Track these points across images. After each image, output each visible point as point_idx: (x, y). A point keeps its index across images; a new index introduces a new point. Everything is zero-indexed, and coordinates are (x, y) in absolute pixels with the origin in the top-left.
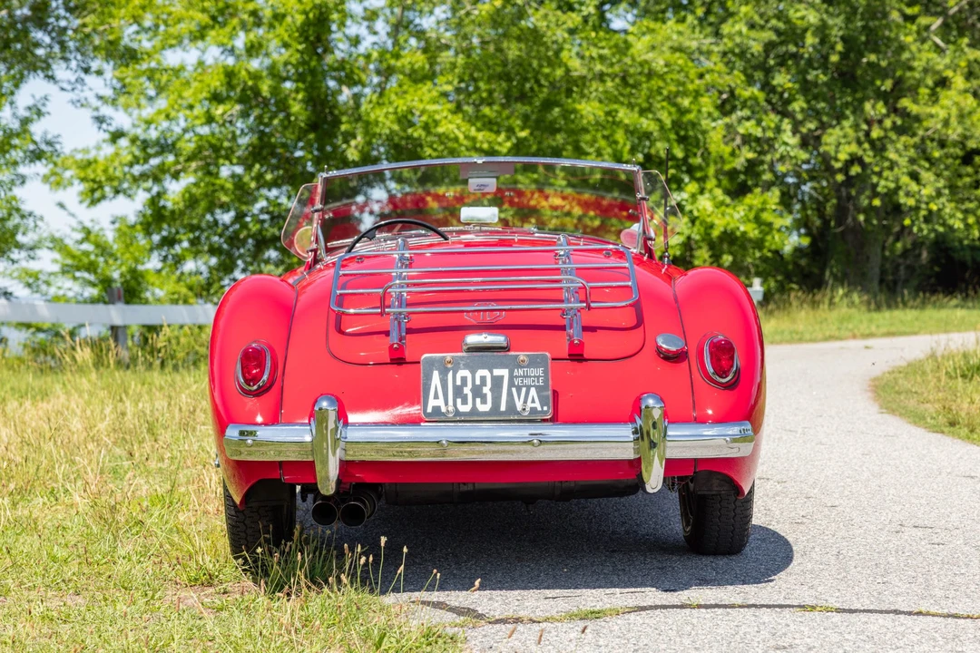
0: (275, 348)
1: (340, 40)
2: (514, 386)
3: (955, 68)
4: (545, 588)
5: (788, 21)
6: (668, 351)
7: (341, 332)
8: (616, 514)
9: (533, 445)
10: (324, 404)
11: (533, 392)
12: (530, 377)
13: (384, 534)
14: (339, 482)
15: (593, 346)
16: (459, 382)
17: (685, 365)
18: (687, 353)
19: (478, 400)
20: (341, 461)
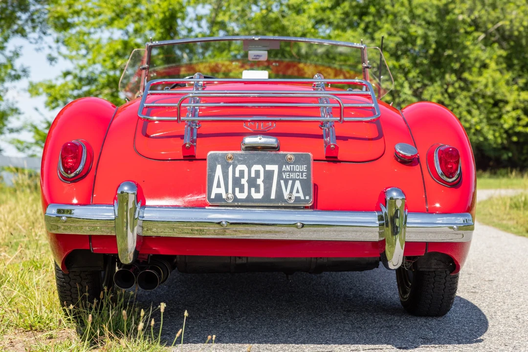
0: (91, 144)
1: (183, 30)
2: (282, 179)
3: (491, 59)
4: (301, 343)
5: (408, 33)
6: (404, 156)
7: (147, 136)
8: (344, 282)
9: (297, 227)
10: (126, 188)
11: (298, 184)
12: (296, 172)
13: (164, 302)
14: (136, 253)
15: (345, 151)
16: (237, 175)
17: (417, 167)
18: (418, 159)
19: (253, 190)
20: (138, 236)
